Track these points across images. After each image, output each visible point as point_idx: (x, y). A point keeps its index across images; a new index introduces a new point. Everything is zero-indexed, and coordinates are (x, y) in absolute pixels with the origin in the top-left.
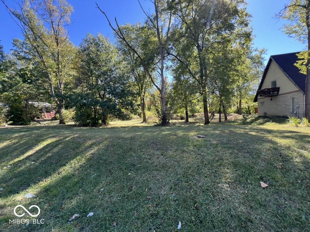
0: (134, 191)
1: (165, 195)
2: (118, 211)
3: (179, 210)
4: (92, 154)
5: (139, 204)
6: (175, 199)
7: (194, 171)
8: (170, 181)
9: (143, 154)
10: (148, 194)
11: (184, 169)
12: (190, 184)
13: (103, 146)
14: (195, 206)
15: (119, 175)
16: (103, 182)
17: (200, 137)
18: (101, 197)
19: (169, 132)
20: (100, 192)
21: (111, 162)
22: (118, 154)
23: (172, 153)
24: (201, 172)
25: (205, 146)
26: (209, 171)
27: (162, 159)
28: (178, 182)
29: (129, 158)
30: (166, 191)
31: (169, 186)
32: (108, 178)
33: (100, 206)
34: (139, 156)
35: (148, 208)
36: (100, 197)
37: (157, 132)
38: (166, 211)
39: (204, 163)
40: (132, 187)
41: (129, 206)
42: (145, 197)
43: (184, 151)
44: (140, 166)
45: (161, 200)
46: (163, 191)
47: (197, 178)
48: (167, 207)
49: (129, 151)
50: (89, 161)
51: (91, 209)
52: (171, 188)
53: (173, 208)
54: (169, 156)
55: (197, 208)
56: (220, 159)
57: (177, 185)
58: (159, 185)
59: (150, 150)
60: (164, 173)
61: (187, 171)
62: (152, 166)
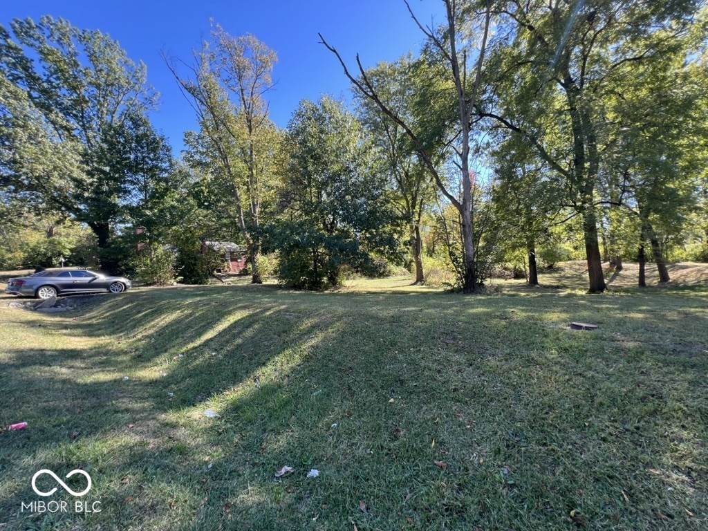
0: (405, 442)
1: (480, 465)
2: (368, 479)
3: (522, 513)
4: (312, 347)
5: (415, 473)
6: (511, 482)
7: (564, 417)
8: (495, 433)
9: (423, 358)
10: (437, 454)
11: (534, 407)
12: (553, 450)
13: (333, 332)
14: (572, 513)
15: (369, 399)
16: (336, 409)
17: (579, 327)
18: (334, 442)
19: (485, 310)
20: (331, 431)
21: (350, 368)
22: (365, 352)
23: (498, 363)
24: (587, 424)
25: (599, 353)
26: (616, 424)
27: (471, 377)
28: (517, 439)
29: (390, 365)
30: (483, 456)
31: (492, 446)
32: (345, 402)
33: (332, 459)
34: (413, 362)
35: (438, 488)
36: (330, 439)
37: (455, 308)
38: (485, 508)
39: (597, 400)
40: (397, 431)
41: (393, 473)
42: (429, 460)
43: (530, 362)
44: (416, 385)
45: (471, 477)
46: (475, 455)
47: (574, 438)
48: (489, 498)
49: (389, 349)
50: (308, 362)
51: (316, 462)
52: (498, 452)
53: (504, 505)
54: (488, 368)
55: (579, 522)
56: (653, 396)
57: (514, 447)
58: (464, 439)
59: (438, 350)
60: (476, 411)
61: (544, 416)
62: (444, 389)
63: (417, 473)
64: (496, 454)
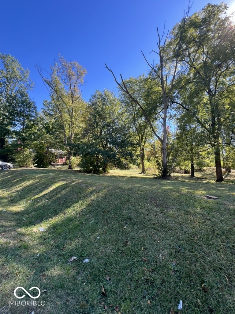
0: (129, 247)
1: (163, 260)
2: (111, 265)
3: (180, 285)
4: (92, 200)
5: (133, 263)
6: (176, 269)
7: (201, 239)
8: (170, 245)
9: (140, 208)
10: (143, 254)
11: (188, 234)
12: (196, 255)
13: (101, 194)
14: (203, 285)
15: (115, 226)
16: (100, 230)
17: (210, 198)
18: (97, 246)
19: (170, 187)
20: (96, 240)
21: (108, 211)
22: (115, 204)
23: (174, 213)
24: (211, 243)
25: (218, 210)
26: (224, 244)
27: (161, 218)
28: (180, 248)
29: (126, 211)
30: (164, 256)
31: (169, 251)
32: (104, 227)
33: (95, 254)
34: (136, 210)
35: (143, 271)
36: (96, 244)
37: (157, 186)
38: (163, 281)
39: (216, 232)
40: (127, 242)
41: (123, 262)
42: (140, 257)
43: (188, 213)
44: (137, 221)
45: (158, 266)
46: (161, 255)
47: (205, 249)
48: (165, 276)
49: (126, 203)
50: (89, 207)
51: (88, 256)
52: (171, 254)
53: (172, 280)
54: (169, 215)
55: (206, 290)
57: (179, 252)
58: (157, 247)
59: (148, 205)
60: (162, 235)
61: (192, 238)
62: (149, 223)
63: (134, 263)
64: (170, 255)
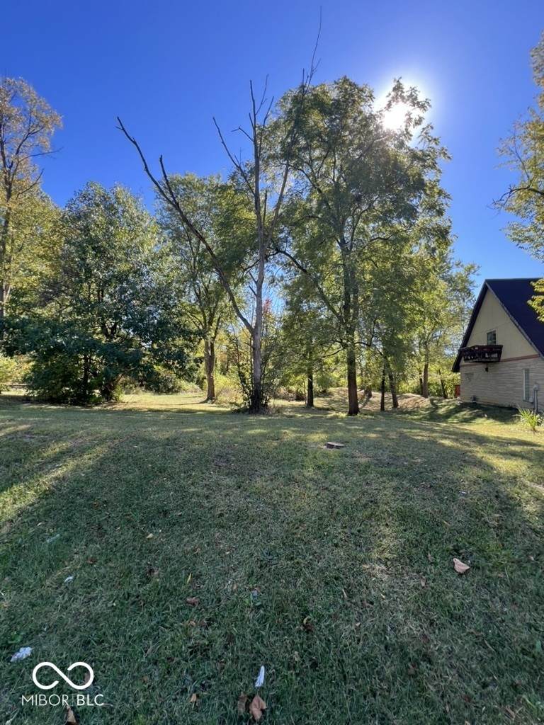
0: (156, 583)
1: (233, 592)
2: (103, 641)
3: (264, 634)
4: (56, 478)
5: (163, 618)
6: (258, 604)
7: (310, 529)
8: (251, 555)
9: (192, 484)
10: (191, 590)
11: (288, 524)
12: (298, 563)
13: (90, 459)
14: (305, 621)
15: (123, 537)
16: (76, 557)
17: (331, 446)
18: (63, 602)
19: (262, 431)
20: (63, 587)
21: (105, 502)
22: (127, 482)
23: (264, 484)
24: (326, 533)
25: (342, 469)
26: (345, 530)
27: (238, 499)
28: (271, 557)
29: (154, 495)
30: (236, 582)
31: (247, 570)
32: (91, 545)
33: (53, 628)
34: (181, 490)
35: (185, 631)
36: (59, 600)
37: (235, 429)
38: (231, 638)
39: (336, 510)
40: (151, 571)
41: (137, 624)
42: (181, 599)
43: (291, 480)
44: (180, 515)
45: (222, 608)
46: (230, 582)
47: (315, 548)
48: (235, 627)
49: (157, 476)
50: (47, 499)
51: (30, 636)
52: (251, 575)
53: (248, 630)
54: (254, 490)
55: (309, 628)
56: (372, 502)
57: (266, 566)
58: (222, 567)
59: (210, 474)
60: (237, 535)
61: (295, 531)
62: (209, 516)
63: (166, 617)
64: (249, 577)
